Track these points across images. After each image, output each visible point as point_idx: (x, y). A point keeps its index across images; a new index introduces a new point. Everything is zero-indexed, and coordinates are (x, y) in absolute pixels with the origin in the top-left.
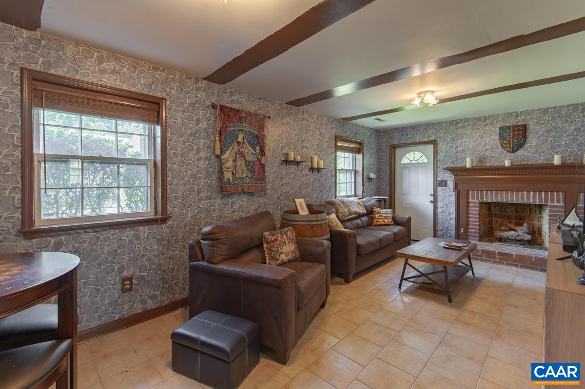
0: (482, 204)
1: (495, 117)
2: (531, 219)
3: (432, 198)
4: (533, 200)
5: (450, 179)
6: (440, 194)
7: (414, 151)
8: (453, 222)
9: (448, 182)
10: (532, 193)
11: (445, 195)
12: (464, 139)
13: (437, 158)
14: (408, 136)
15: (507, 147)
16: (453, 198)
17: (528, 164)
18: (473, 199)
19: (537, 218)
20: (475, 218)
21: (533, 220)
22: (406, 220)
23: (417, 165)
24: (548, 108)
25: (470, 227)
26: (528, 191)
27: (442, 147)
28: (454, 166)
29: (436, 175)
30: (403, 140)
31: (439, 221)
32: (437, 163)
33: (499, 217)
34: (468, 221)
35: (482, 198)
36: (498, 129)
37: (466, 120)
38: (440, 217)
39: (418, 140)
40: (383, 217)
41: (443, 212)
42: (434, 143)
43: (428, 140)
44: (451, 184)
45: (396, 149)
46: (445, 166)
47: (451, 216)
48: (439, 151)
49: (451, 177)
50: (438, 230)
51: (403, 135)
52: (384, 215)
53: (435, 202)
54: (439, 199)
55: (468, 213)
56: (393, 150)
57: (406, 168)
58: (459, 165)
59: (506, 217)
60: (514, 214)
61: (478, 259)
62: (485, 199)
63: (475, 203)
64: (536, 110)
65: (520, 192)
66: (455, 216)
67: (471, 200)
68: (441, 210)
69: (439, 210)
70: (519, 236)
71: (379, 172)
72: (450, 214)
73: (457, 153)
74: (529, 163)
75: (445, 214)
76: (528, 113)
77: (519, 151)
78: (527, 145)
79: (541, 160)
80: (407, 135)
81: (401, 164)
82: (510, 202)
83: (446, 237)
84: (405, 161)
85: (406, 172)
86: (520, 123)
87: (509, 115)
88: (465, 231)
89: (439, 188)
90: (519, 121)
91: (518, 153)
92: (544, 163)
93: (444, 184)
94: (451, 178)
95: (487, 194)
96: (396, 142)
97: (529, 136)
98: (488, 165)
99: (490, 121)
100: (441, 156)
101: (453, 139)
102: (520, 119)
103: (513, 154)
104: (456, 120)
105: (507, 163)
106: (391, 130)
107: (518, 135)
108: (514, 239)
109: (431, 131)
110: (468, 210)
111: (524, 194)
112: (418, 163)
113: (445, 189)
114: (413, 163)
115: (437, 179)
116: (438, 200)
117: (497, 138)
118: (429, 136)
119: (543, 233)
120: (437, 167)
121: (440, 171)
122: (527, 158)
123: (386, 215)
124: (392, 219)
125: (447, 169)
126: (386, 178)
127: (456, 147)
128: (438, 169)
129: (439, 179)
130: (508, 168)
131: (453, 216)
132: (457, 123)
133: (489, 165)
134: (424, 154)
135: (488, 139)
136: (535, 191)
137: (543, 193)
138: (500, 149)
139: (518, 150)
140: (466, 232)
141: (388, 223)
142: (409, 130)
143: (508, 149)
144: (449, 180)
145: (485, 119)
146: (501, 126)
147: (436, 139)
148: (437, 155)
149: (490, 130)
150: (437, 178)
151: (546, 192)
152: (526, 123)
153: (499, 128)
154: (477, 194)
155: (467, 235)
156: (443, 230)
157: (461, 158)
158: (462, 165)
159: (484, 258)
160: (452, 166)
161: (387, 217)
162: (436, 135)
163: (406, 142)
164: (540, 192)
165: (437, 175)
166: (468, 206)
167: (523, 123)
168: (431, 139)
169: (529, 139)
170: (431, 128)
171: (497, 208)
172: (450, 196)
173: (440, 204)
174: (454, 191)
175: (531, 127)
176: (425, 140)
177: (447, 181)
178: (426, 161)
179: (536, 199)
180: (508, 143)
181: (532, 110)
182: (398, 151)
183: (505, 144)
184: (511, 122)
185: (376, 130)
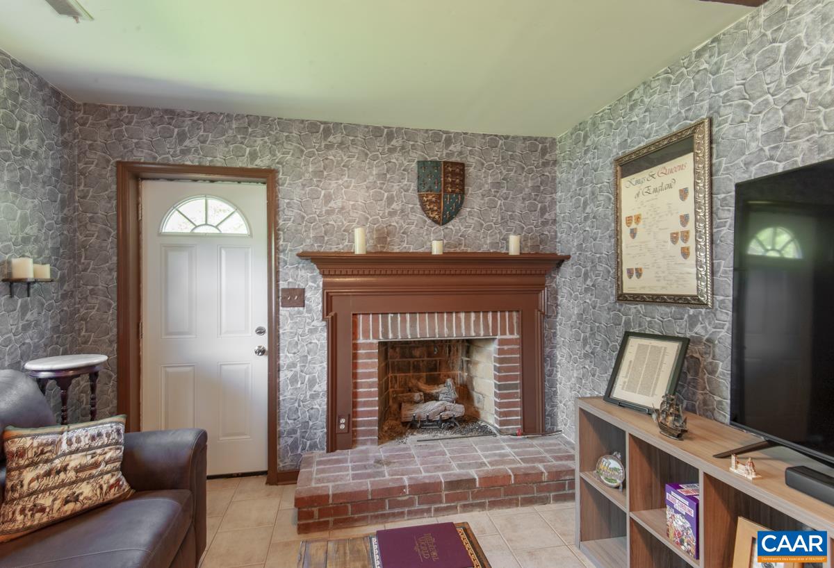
0: (386, 348)
1: (410, 134)
2: (451, 365)
3: (263, 341)
4: (475, 332)
5: (312, 284)
6: (286, 328)
7: (206, 195)
8: (321, 404)
9: (308, 294)
10: (473, 315)
11: (300, 331)
12: (346, 179)
13: (276, 223)
14: (187, 143)
15: (433, 211)
16: (321, 339)
17: (466, 253)
18: (367, 337)
19: (460, 363)
20: (370, 385)
21: (453, 367)
22: (187, 453)
23: (216, 243)
24: (496, 136)
25: (360, 409)
26: (468, 312)
27: (292, 192)
28: (322, 250)
29: (274, 274)
30: (169, 153)
31: (284, 407)
32: (277, 239)
33: (400, 370)
34: (355, 395)
35: (385, 334)
36: (414, 165)
37: (350, 129)
38: (286, 394)
39: (219, 162)
40: (71, 475)
41: (294, 380)
42: (267, 176)
43: (250, 166)
44: (315, 299)
45: (144, 182)
46: (300, 249)
47: (316, 388)
48: (283, 203)
49: (314, 280)
50: (281, 433)
51: (167, 135)
52: (75, 461)
53: (272, 352)
54: (284, 342)
55: (355, 376)
56: (131, 184)
57: (179, 247)
58: (333, 248)
59: (411, 368)
60: (426, 359)
61: (403, 513)
62: (390, 336)
63: (370, 346)
64: (480, 135)
65: (454, 315)
66: (325, 388)
67: (361, 340)
68: (290, 374)
69: (284, 375)
70: (445, 410)
71: (74, 256)
72: (312, 383)
73: (329, 213)
74: (469, 250)
75: (299, 385)
76: (468, 138)
77: (453, 221)
78: (465, 211)
79: (485, 245)
80: (182, 137)
81: (160, 235)
82: (437, 338)
83: (303, 449)
84: (174, 224)
85: (180, 262)
86: (453, 160)
87: (436, 136)
88: (348, 424)
89: (284, 311)
90: (452, 154)
91: (450, 226)
92: (492, 251)
93: (295, 297)
94: (315, 282)
95: (394, 321)
96: (141, 156)
97: (468, 189)
98: (396, 249)
99: (400, 142)
100: (287, 218)
101: (318, 174)
102: (454, 150)
103: (442, 228)
104: (325, 123)
105: (436, 248)
106: (122, 109)
107: (453, 183)
108: (438, 418)
109: (259, 141)
110: (355, 366)
111: (460, 318)
112: (221, 236)
113: (299, 312)
114: (205, 236)
115: (277, 285)
116: (281, 345)
117: (414, 186)
118: (253, 156)
119: (475, 395)
120: (277, 249)
121: (285, 262)
122: (465, 239)
123: (88, 460)
124: (123, 469)
125: (303, 256)
126: (106, 279)
127: (328, 198)
128: (281, 256)
129: (283, 285)
130: (437, 259)
131: (322, 386)
132: (327, 132)
133: (398, 251)
134: (237, 208)
135: (396, 187)
136: (477, 312)
137: (490, 315)
138: (419, 215)
139: (451, 218)
140: (352, 424)
141: (98, 499)
142: (188, 122)
143: (435, 215)
144: (311, 287)
145: (390, 135)
146: (421, 159)
147: (273, 167)
148: (276, 213)
149: (401, 165)
150: (277, 281)
151: (495, 312)
152: (463, 161)
153: (418, 162)
154: (376, 321)
155: (353, 432)
156: (294, 431)
157: (339, 228)
158: (341, 246)
159: (417, 507)
160: (316, 248)
161: (96, 465)
162: (274, 155)
163: (178, 160)
164: (486, 312)
165: (277, 272)
166: (355, 356)
167: (458, 160)
168: (262, 163)
169: (468, 197)
170: (258, 130)
171: (398, 350)
172: (312, 331)
173: (285, 358)
174: (323, 319)
175: (471, 171)
176: (241, 163)
177: (303, 291)
178: (244, 230)
179: (480, 330)
180: (436, 202)
181: (473, 134)
182: (151, 192)
183: (431, 202)
184: (438, 153)
185: (56, 93)
